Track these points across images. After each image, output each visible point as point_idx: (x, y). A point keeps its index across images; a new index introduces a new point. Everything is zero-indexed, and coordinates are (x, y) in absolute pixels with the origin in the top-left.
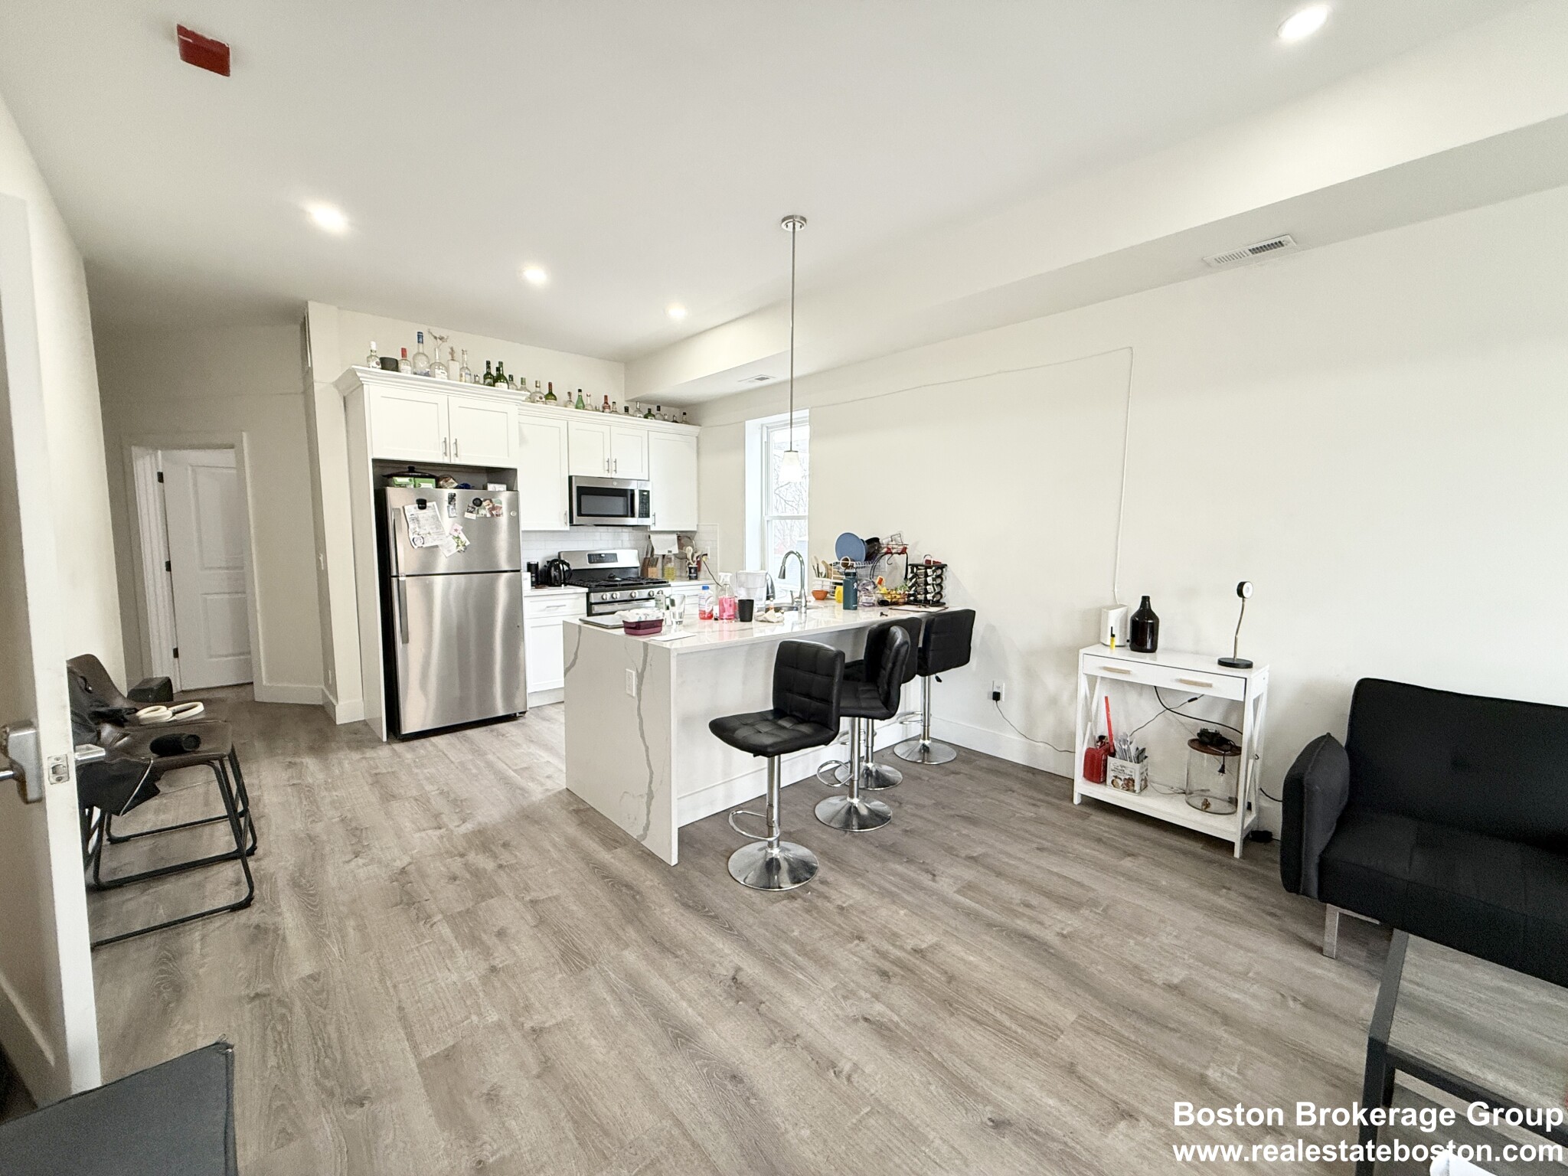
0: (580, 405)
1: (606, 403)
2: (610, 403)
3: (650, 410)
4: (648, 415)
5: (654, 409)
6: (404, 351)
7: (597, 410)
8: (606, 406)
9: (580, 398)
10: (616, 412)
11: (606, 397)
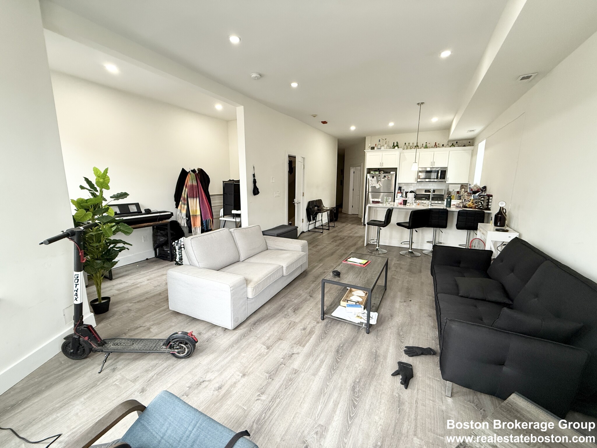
0: (426, 147)
1: (436, 145)
2: (437, 144)
3: (453, 144)
4: (453, 145)
5: (455, 143)
6: (376, 145)
7: (432, 147)
8: (436, 146)
9: (426, 145)
10: (439, 147)
11: (436, 143)
